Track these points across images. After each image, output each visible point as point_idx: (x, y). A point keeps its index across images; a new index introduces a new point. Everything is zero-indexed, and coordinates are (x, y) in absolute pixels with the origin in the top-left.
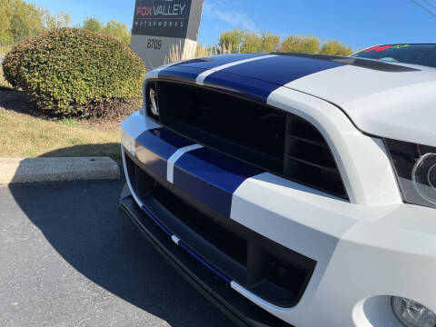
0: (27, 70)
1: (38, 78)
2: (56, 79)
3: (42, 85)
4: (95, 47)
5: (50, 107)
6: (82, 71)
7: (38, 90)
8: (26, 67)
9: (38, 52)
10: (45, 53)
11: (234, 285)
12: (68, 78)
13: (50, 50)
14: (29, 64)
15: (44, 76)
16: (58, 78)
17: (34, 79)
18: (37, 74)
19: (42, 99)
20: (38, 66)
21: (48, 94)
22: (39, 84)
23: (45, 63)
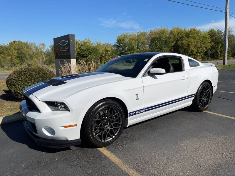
0: (10, 86)
1: (14, 88)
2: (20, 88)
3: (16, 90)
4: (32, 73)
5: (20, 97)
6: (28, 83)
7: (15, 92)
8: (10, 85)
9: (13, 79)
10: (15, 79)
11: (34, 133)
12: (24, 86)
13: (17, 78)
14: (11, 84)
15: (16, 87)
16: (21, 87)
17: (13, 89)
18: (14, 87)
19: (17, 95)
20: (13, 84)
21: (18, 93)
22: (15, 90)
23: (16, 83)
